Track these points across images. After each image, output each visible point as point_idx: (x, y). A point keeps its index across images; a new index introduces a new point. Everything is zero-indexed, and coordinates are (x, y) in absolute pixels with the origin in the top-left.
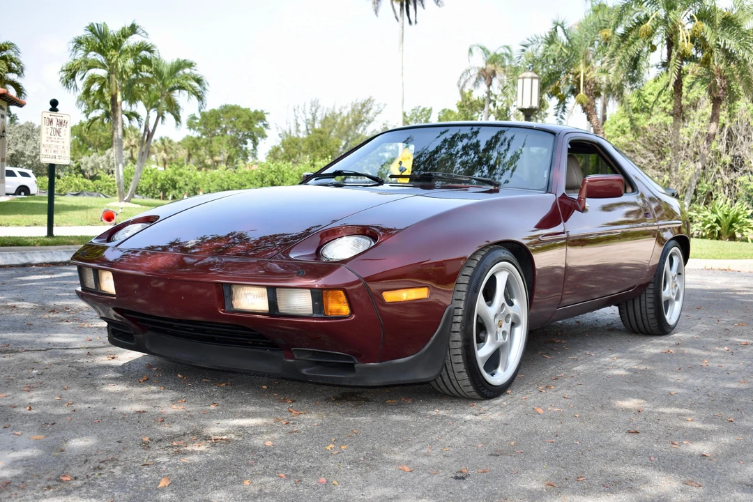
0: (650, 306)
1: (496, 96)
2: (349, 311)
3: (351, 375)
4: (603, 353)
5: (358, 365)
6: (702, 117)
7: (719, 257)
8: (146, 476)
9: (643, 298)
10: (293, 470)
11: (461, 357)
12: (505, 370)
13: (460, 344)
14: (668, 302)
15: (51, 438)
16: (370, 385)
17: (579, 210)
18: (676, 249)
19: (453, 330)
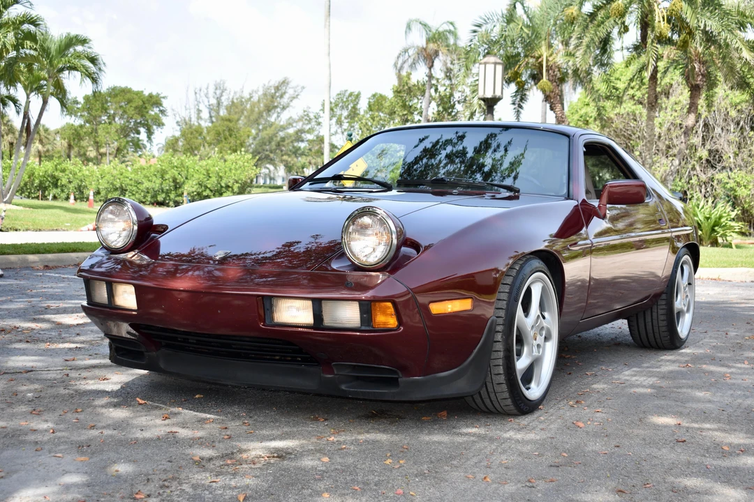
0: (662, 318)
1: (438, 80)
2: (396, 323)
3: (394, 390)
4: (619, 368)
5: (403, 379)
6: (675, 106)
7: (708, 265)
8: (220, 492)
9: (655, 310)
10: (363, 483)
11: (501, 367)
12: (538, 386)
13: (501, 354)
14: (680, 313)
15: (95, 459)
16: (414, 399)
17: (599, 217)
18: (687, 258)
19: (495, 340)
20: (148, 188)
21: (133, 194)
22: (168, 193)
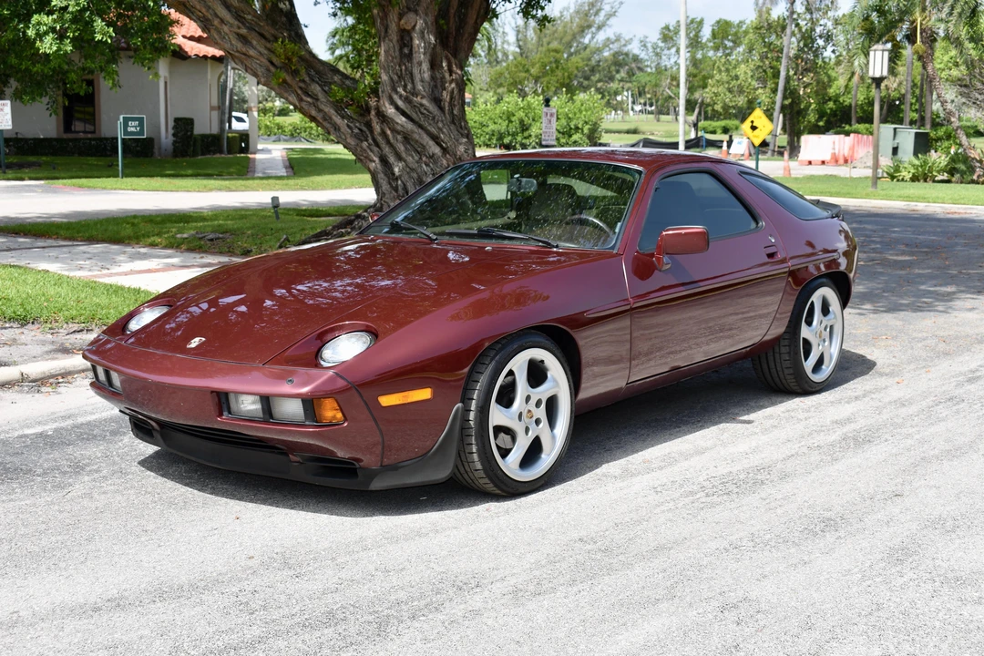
1: (799, 14)
20: (493, 131)
22: (514, 135)
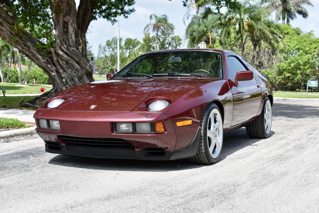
6: (247, 47)
21: (40, 80)
